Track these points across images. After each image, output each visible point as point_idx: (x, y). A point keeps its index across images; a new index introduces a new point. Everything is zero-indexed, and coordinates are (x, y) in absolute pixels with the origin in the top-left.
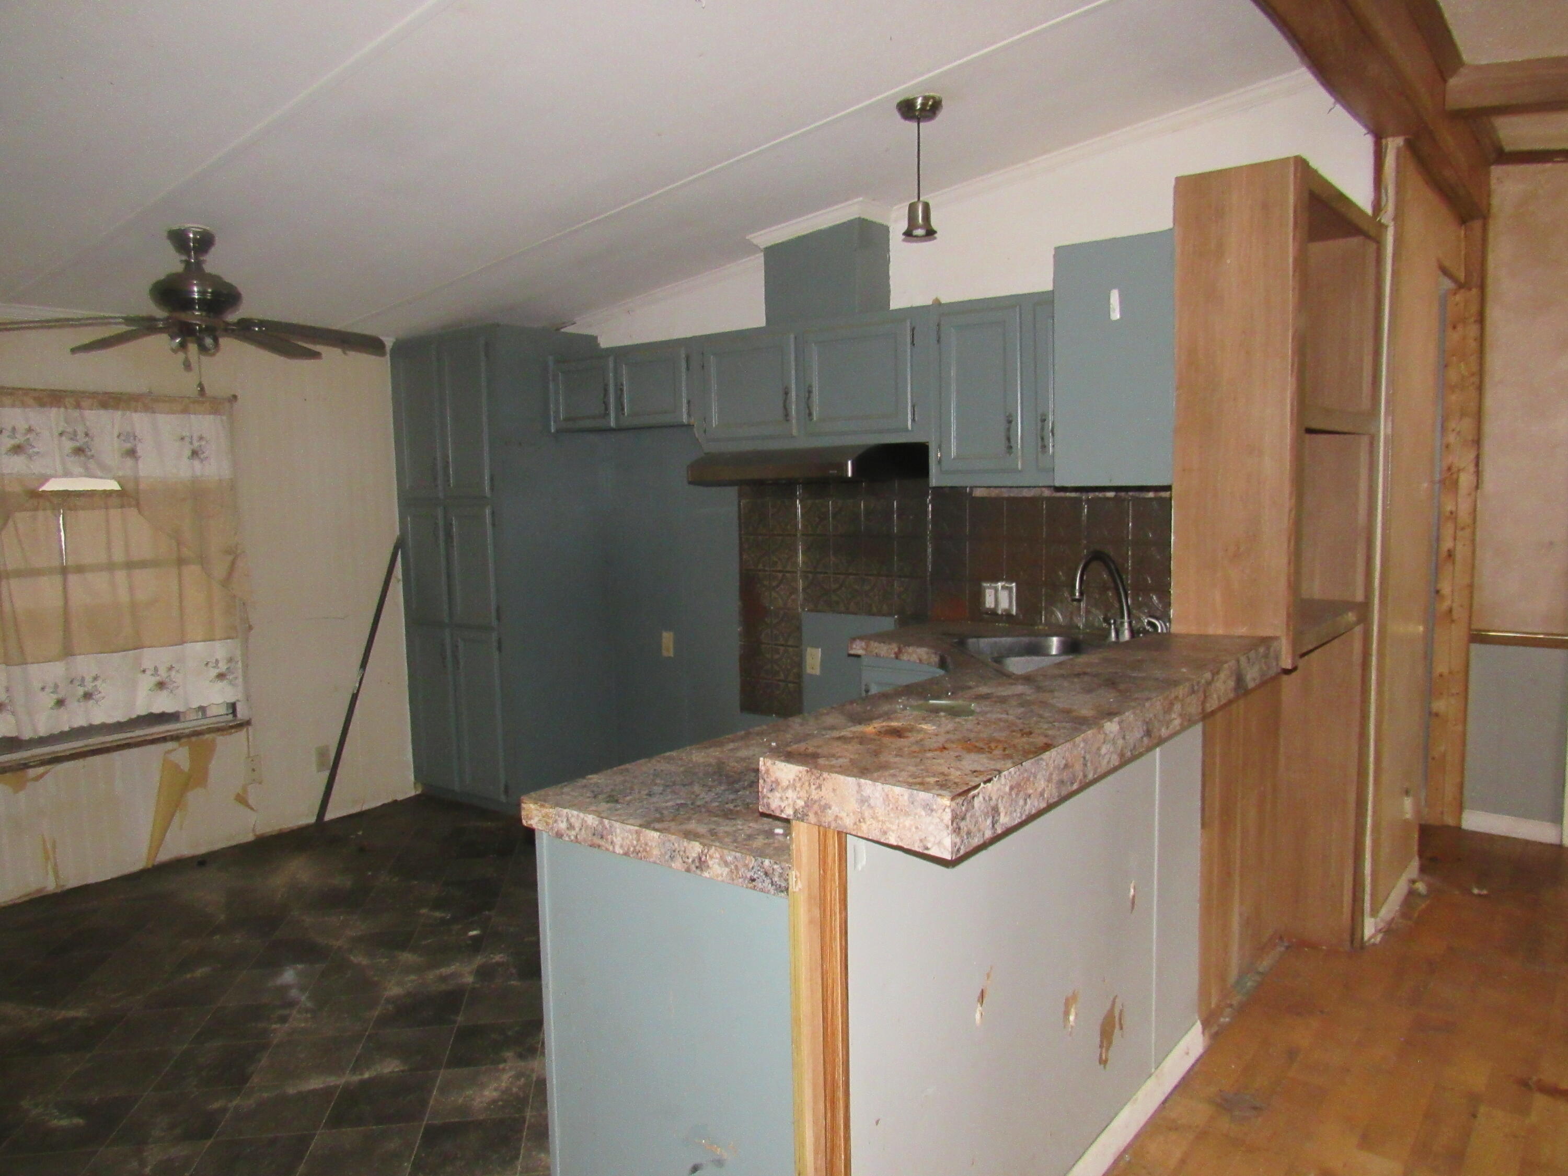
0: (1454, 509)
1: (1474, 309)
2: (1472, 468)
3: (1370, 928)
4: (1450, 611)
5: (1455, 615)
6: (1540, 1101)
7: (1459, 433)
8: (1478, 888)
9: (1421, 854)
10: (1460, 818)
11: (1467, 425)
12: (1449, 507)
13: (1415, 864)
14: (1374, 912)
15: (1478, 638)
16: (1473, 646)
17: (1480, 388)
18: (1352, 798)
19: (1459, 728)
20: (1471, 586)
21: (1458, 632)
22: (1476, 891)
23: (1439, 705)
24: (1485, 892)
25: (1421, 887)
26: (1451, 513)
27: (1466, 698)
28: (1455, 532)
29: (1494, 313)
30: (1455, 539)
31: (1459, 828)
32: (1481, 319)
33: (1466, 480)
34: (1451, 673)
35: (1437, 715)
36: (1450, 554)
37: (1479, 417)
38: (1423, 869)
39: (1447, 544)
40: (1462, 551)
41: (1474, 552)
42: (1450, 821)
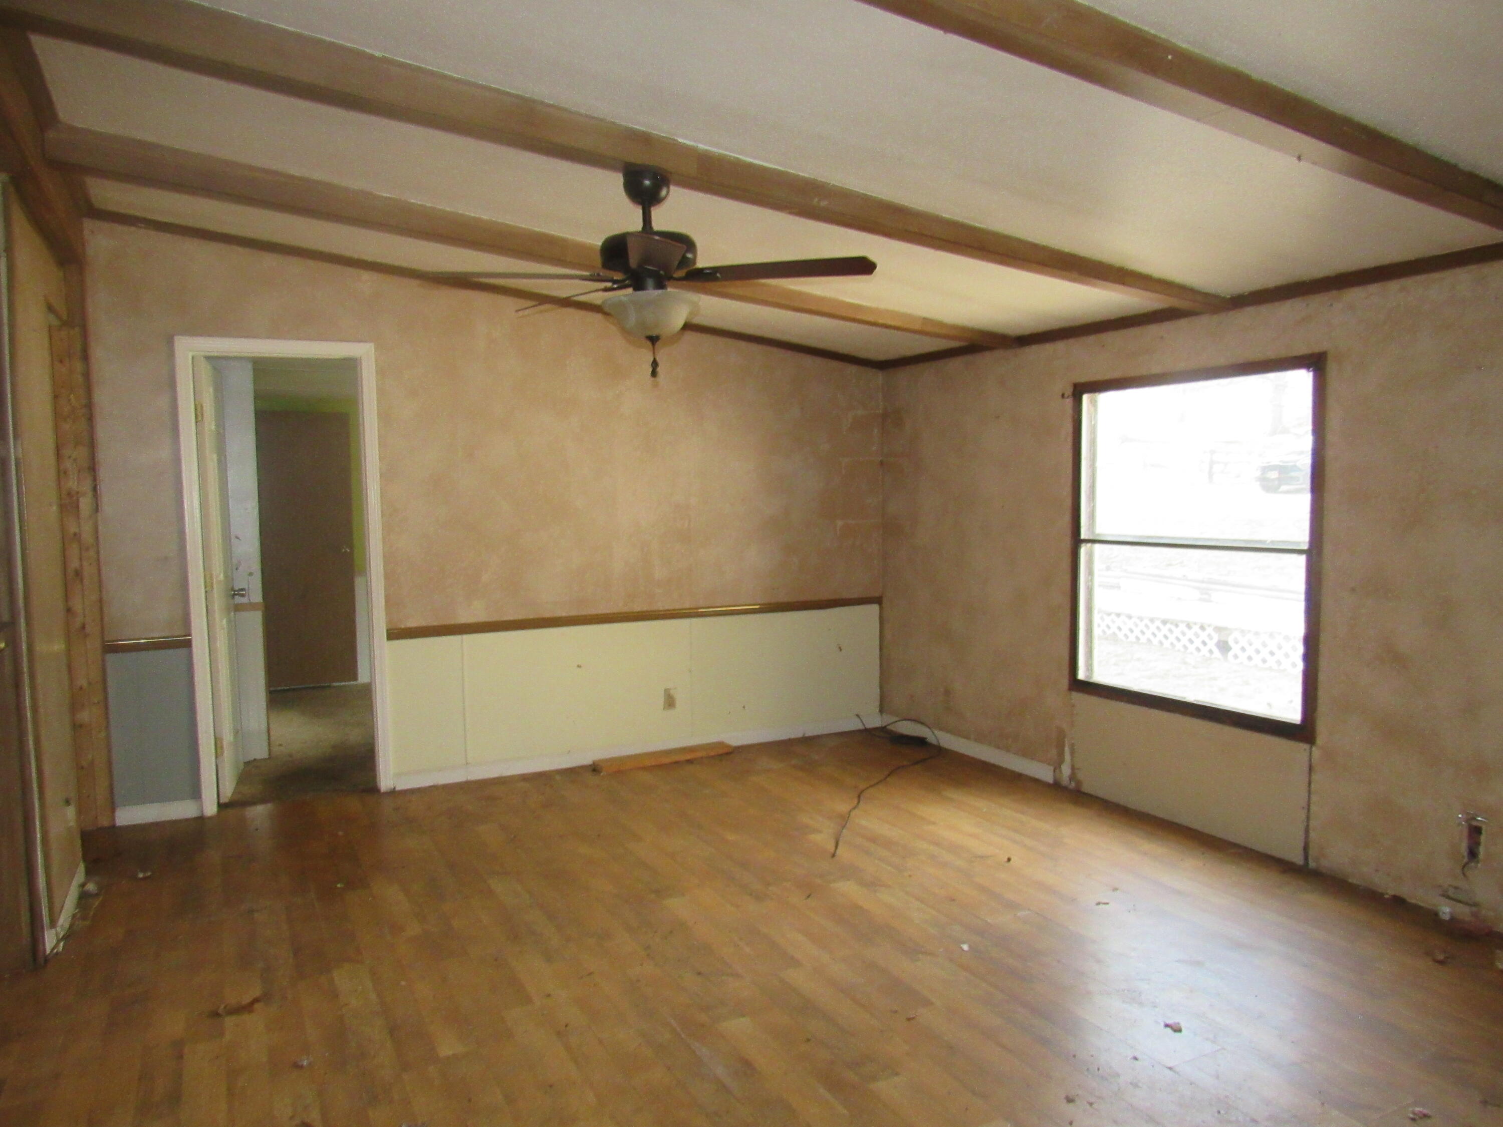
0: (77, 530)
1: (78, 347)
2: (90, 494)
3: (50, 940)
4: (83, 627)
5: (88, 629)
6: (230, 1022)
7: (75, 460)
8: (142, 871)
9: (85, 858)
10: (114, 819)
11: (82, 453)
12: (73, 529)
13: (82, 868)
14: (53, 924)
15: (111, 648)
16: (111, 658)
17: (90, 419)
18: (19, 818)
19: (103, 734)
20: (101, 600)
21: (94, 644)
22: (141, 875)
23: (84, 716)
24: (149, 874)
25: (91, 887)
26: (75, 534)
27: (107, 708)
28: (81, 554)
29: (98, 353)
30: (81, 559)
31: (114, 827)
32: (85, 357)
33: (85, 504)
34: (90, 684)
35: (81, 726)
36: (78, 574)
37: (92, 445)
38: (89, 872)
39: (74, 564)
40: (88, 570)
41: (99, 571)
42: (104, 822)
